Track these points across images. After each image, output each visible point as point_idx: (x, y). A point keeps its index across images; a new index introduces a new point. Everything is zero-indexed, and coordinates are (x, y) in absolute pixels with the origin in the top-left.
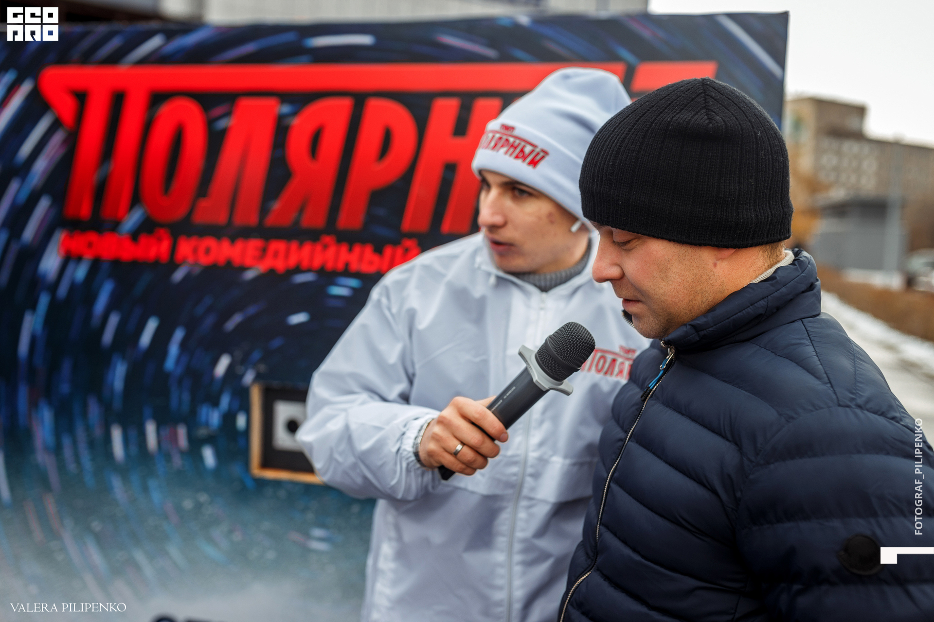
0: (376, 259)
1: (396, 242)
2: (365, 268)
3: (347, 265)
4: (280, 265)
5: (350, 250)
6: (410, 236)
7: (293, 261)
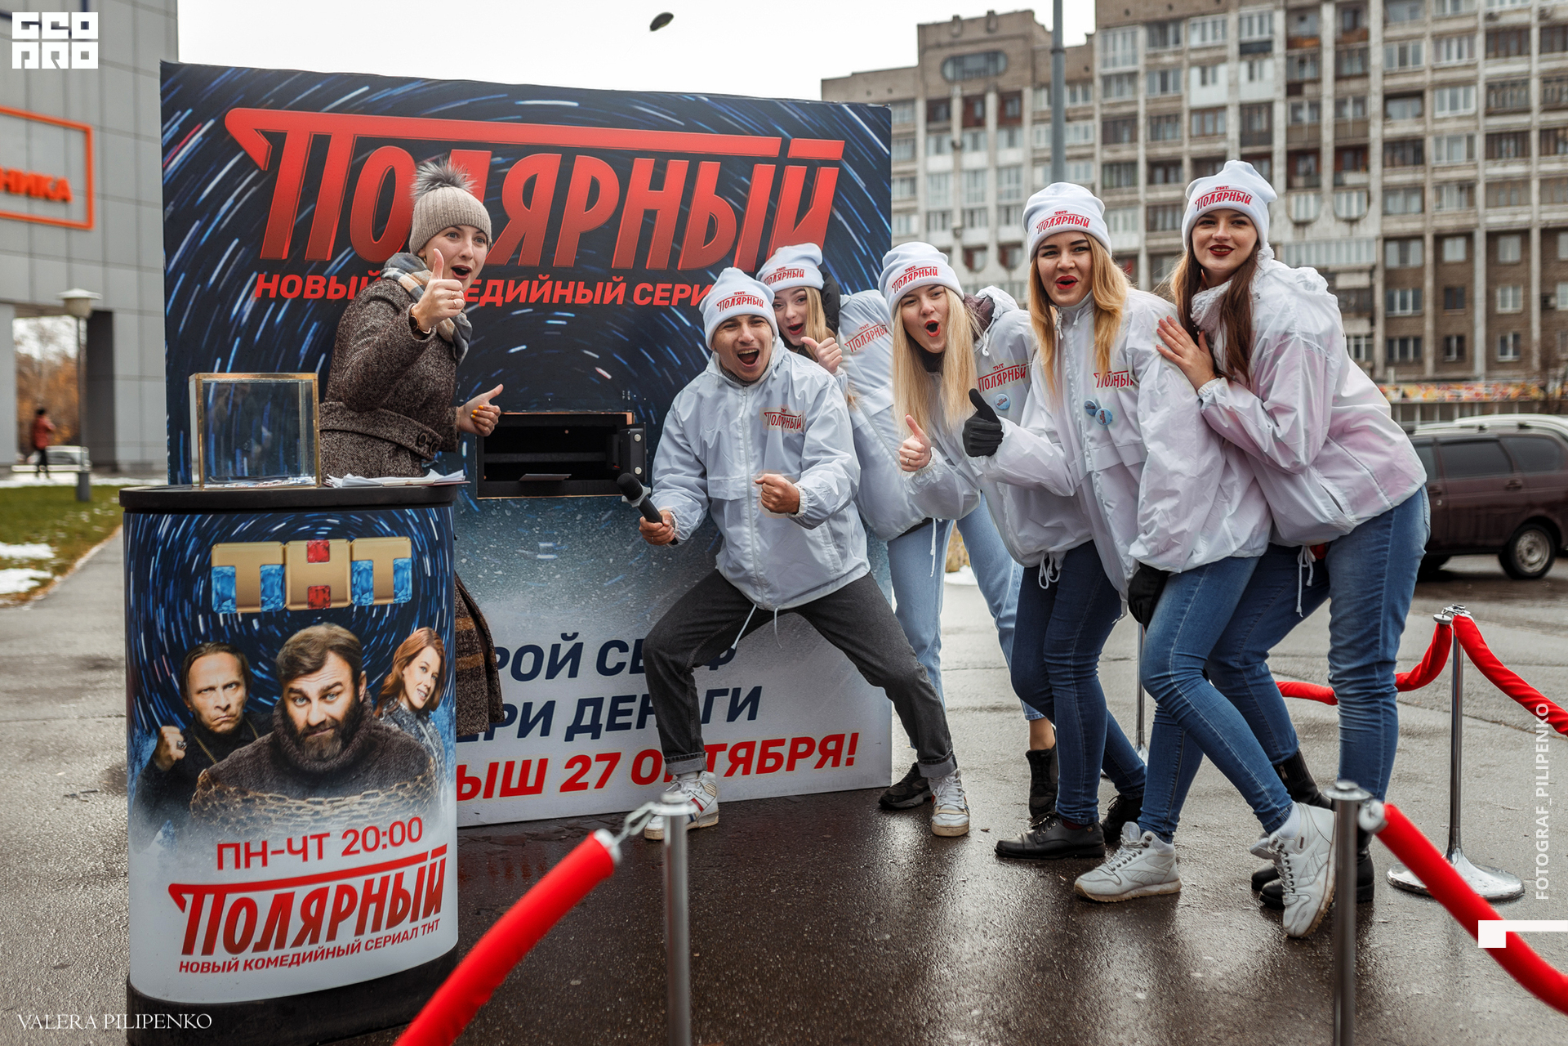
0: (589, 293)
1: (606, 280)
2: (579, 300)
3: (563, 297)
4: (498, 300)
5: (565, 287)
6: (618, 272)
7: (509, 299)
